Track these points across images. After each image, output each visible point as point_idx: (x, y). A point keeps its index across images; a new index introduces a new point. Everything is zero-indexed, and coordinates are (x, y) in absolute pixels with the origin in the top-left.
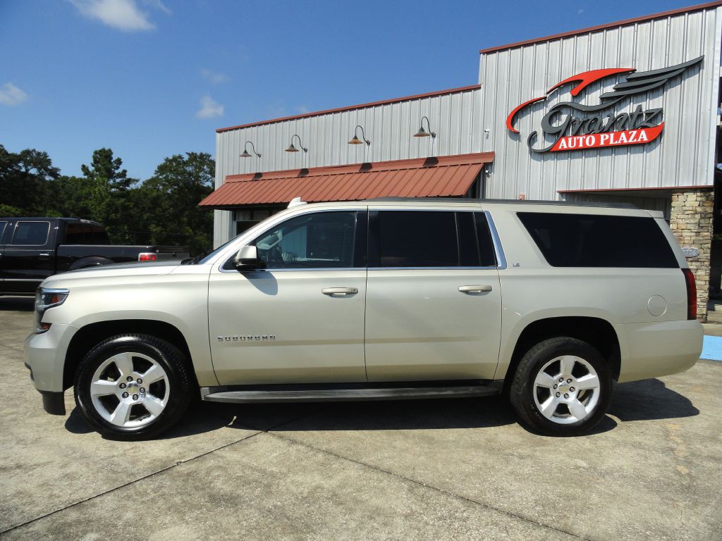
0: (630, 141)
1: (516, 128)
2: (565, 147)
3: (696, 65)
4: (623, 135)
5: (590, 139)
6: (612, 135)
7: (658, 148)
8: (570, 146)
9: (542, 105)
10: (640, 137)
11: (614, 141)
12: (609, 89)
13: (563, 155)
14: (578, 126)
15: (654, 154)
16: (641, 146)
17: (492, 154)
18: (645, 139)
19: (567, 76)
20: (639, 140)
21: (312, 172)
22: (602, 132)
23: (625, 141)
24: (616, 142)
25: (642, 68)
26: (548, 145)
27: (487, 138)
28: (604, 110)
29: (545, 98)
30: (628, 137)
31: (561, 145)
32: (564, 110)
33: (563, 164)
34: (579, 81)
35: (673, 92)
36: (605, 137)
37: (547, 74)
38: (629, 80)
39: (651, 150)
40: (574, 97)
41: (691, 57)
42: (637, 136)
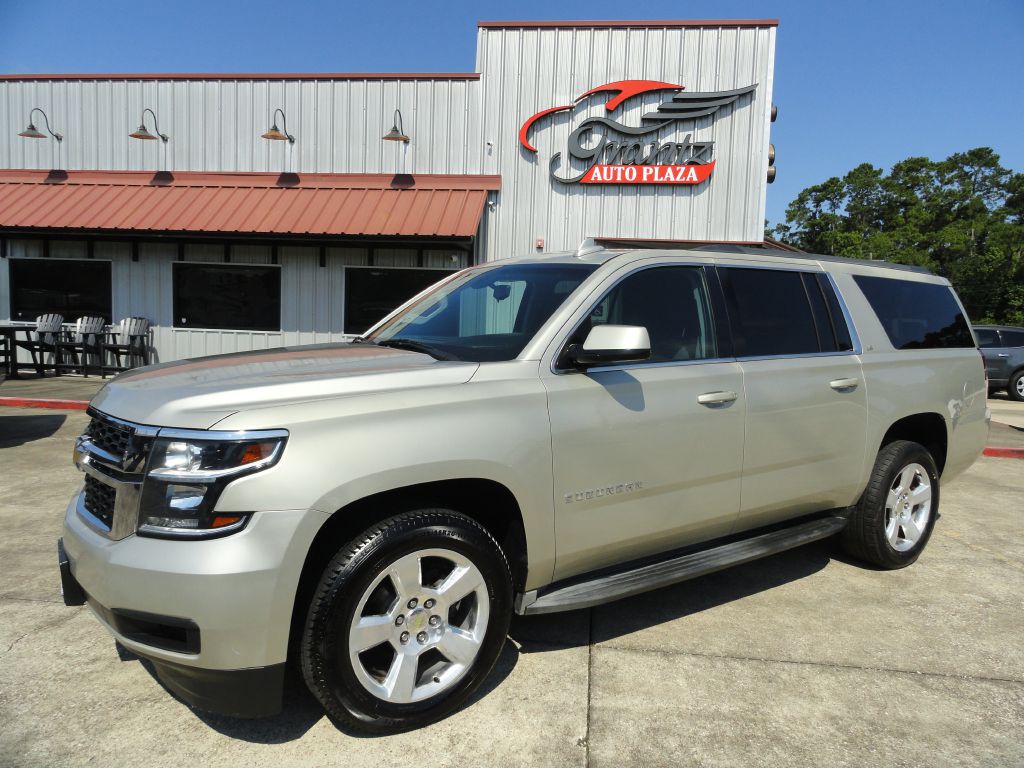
0: (678, 179)
1: (530, 142)
2: (600, 179)
3: (747, 95)
4: (669, 170)
5: (631, 172)
6: (657, 169)
7: (706, 192)
8: (605, 178)
9: (567, 116)
10: (689, 176)
11: (659, 177)
12: (652, 108)
13: (594, 188)
14: (615, 152)
15: (702, 199)
16: (689, 186)
17: (497, 178)
18: (695, 179)
19: (599, 83)
20: (688, 180)
21: (179, 179)
22: (645, 163)
23: (672, 179)
24: (661, 179)
25: (690, 88)
26: (576, 173)
27: (490, 154)
28: (645, 134)
29: (571, 108)
30: (676, 174)
31: (594, 175)
32: (596, 128)
33: (594, 200)
34: (617, 92)
35: (722, 123)
36: (648, 171)
37: (572, 75)
38: (675, 100)
39: (698, 194)
40: (609, 111)
41: (743, 83)
42: (686, 174)
